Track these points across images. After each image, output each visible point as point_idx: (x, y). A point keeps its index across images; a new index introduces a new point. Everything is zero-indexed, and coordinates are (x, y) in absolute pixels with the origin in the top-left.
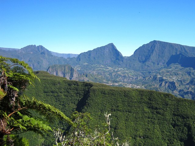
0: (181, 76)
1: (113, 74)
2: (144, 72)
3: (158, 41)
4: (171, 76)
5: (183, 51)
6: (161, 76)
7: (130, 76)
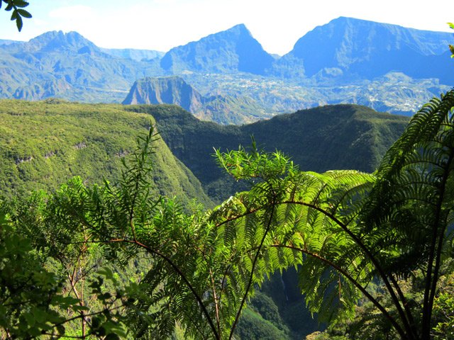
0: (421, 97)
1: (261, 96)
2: (325, 90)
3: (351, 19)
4: (400, 100)
5: (408, 41)
6: (376, 98)
7: (299, 98)
